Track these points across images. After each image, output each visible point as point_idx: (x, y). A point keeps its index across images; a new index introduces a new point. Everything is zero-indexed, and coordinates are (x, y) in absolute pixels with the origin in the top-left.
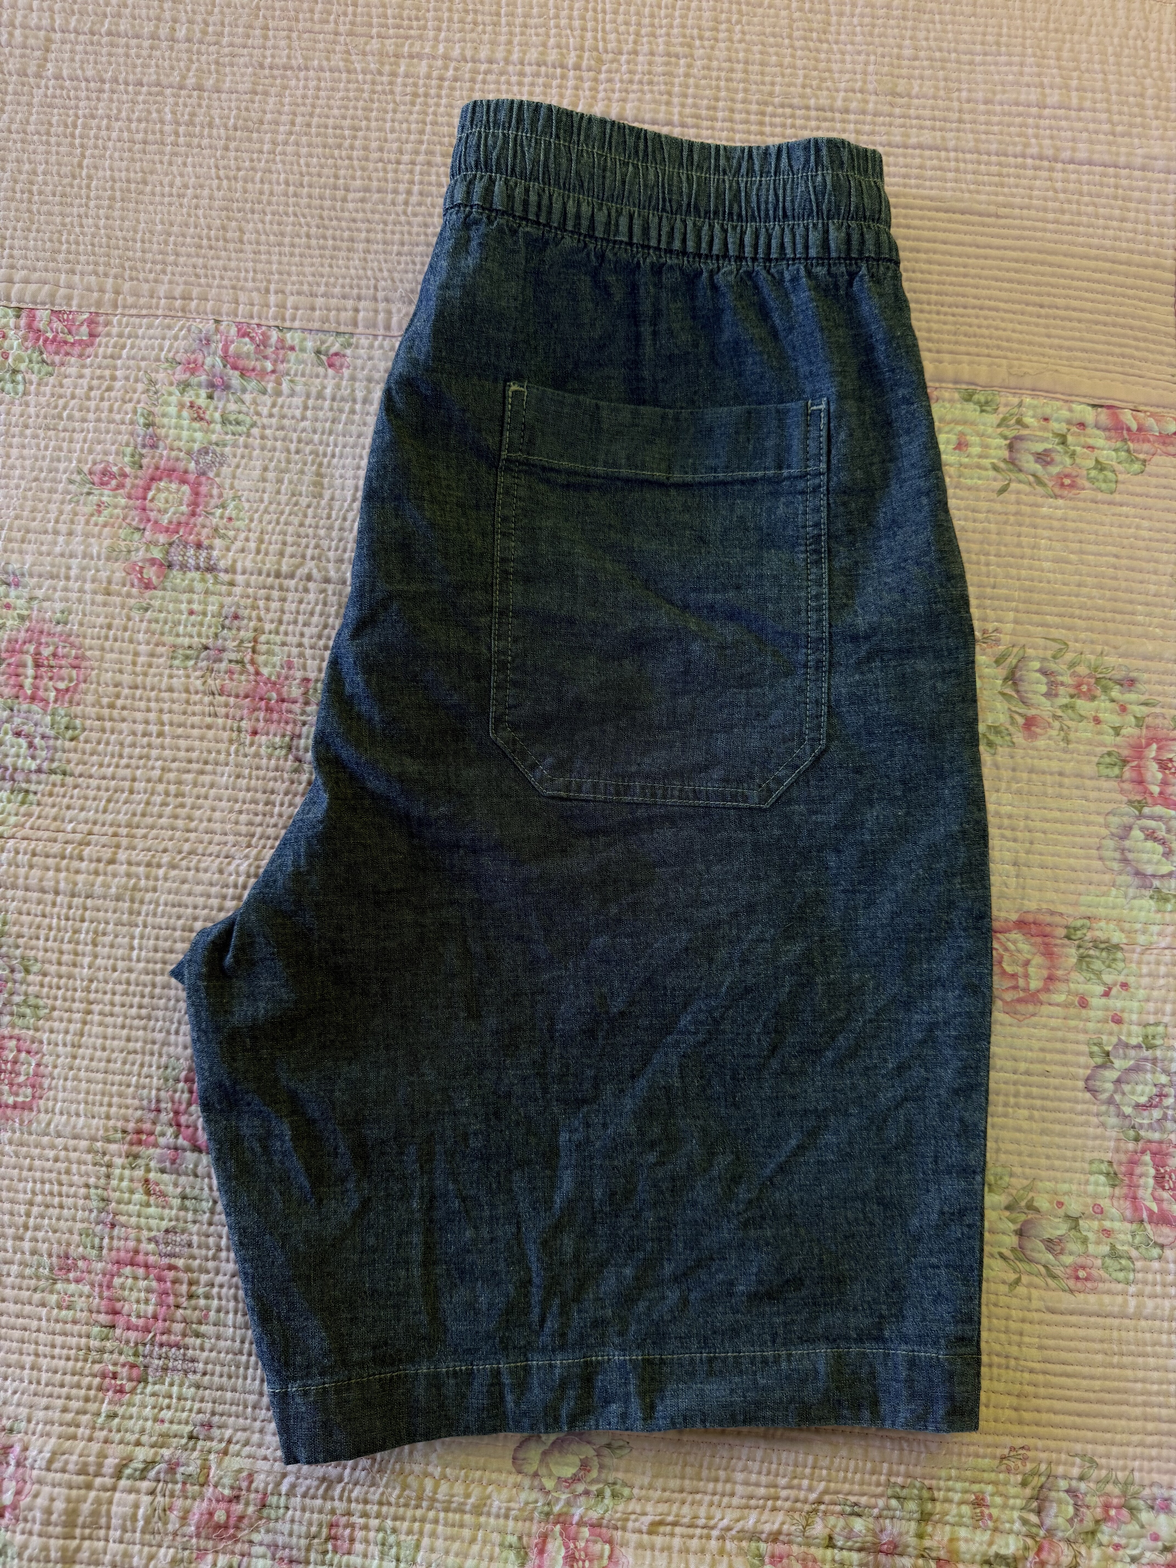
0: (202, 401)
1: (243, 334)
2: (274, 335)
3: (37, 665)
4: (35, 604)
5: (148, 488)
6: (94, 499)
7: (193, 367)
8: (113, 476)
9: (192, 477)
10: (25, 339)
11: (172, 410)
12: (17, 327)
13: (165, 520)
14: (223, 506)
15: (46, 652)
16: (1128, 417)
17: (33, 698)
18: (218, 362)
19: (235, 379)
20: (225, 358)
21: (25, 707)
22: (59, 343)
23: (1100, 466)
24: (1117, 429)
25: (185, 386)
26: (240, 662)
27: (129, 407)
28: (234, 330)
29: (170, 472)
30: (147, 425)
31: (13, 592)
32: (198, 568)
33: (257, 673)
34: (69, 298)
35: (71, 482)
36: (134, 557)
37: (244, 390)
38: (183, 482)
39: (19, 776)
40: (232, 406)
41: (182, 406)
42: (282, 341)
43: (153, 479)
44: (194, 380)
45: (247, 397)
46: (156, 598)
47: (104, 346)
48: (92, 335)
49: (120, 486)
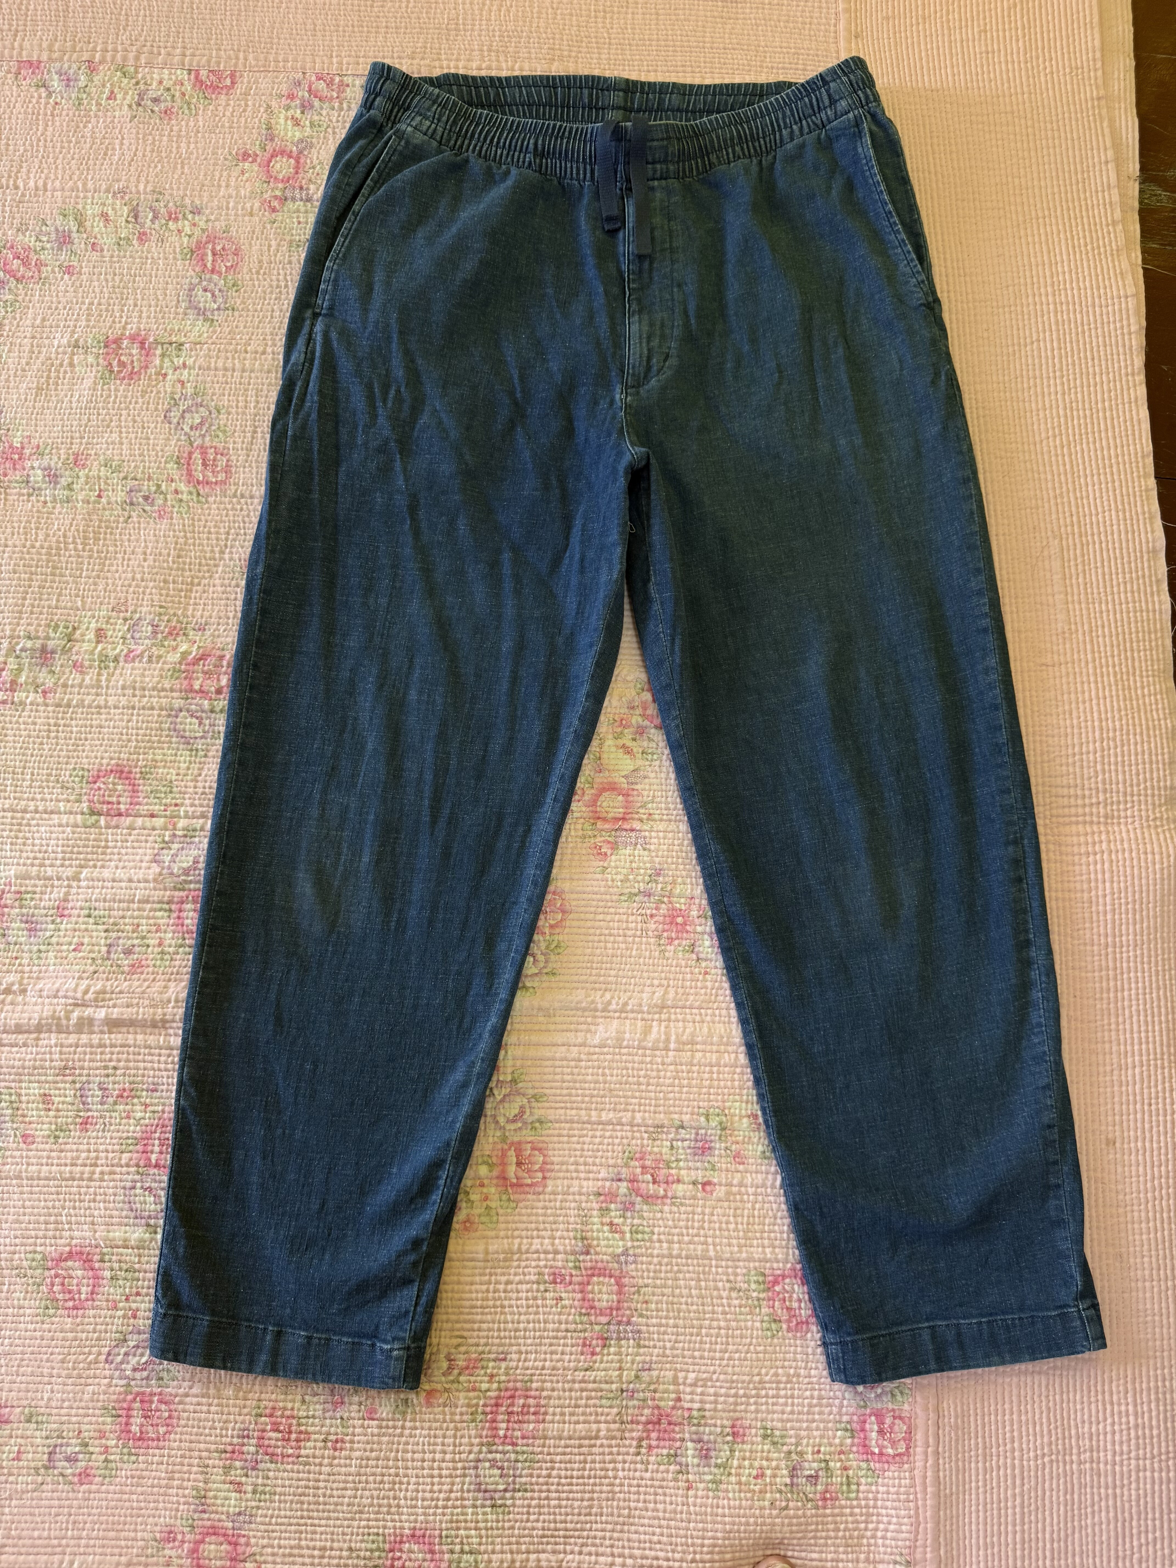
0: (298, 114)
1: (319, 79)
2: (337, 79)
3: (214, 254)
4: (210, 223)
5: (270, 161)
6: (239, 168)
7: (292, 97)
8: (249, 156)
9: (295, 154)
10: (194, 86)
11: (282, 121)
12: (189, 80)
13: (281, 177)
14: (313, 167)
15: (219, 247)
17: (213, 271)
18: (306, 94)
19: (316, 102)
20: (310, 91)
21: (208, 276)
22: (214, 88)
25: (288, 108)
27: (256, 120)
28: (314, 78)
29: (282, 153)
30: (268, 129)
31: (197, 217)
32: (301, 200)
34: (219, 63)
35: (226, 159)
36: (265, 196)
37: (322, 108)
38: (290, 157)
39: (208, 313)
40: (316, 118)
41: (287, 119)
42: (341, 79)
43: (272, 156)
44: (293, 104)
45: (324, 112)
46: (279, 216)
47: (240, 88)
48: (233, 83)
49: (254, 161)
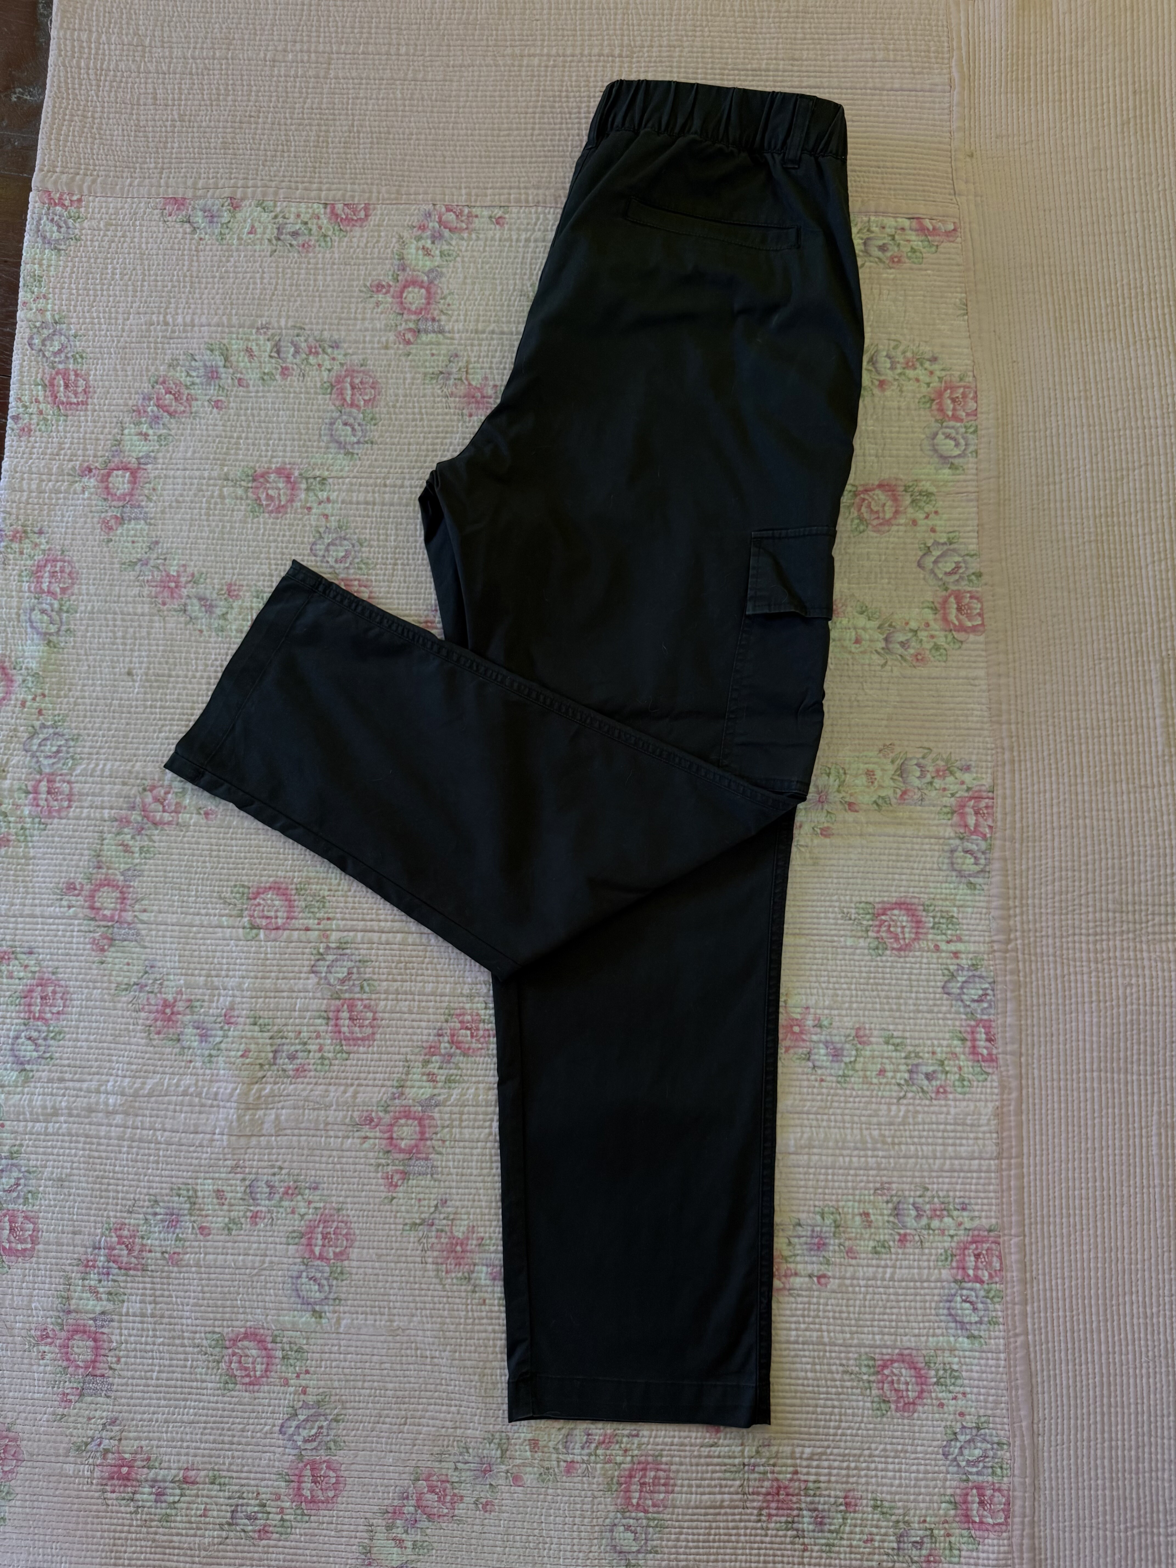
0: (429, 245)
1: (448, 210)
2: (466, 210)
3: (353, 388)
4: (348, 357)
5: (402, 292)
6: (374, 299)
7: (423, 228)
8: (383, 287)
9: (426, 284)
10: (330, 219)
11: (413, 251)
12: (325, 213)
13: (414, 308)
14: (444, 298)
15: (357, 381)
16: (928, 224)
17: (352, 405)
18: (437, 225)
19: (446, 233)
20: (440, 222)
21: (348, 410)
22: (348, 220)
23: (913, 251)
24: (922, 230)
25: (419, 238)
26: (460, 379)
27: (389, 250)
28: (444, 209)
29: (414, 283)
30: (400, 259)
31: (336, 352)
32: (434, 332)
33: (470, 384)
34: (353, 197)
35: (361, 291)
36: (399, 328)
37: (452, 239)
38: (422, 287)
39: (349, 447)
40: (446, 247)
41: (418, 249)
42: (470, 212)
43: (405, 287)
44: (424, 235)
45: (454, 243)
46: (413, 348)
47: (373, 220)
48: (366, 216)
49: (388, 292)
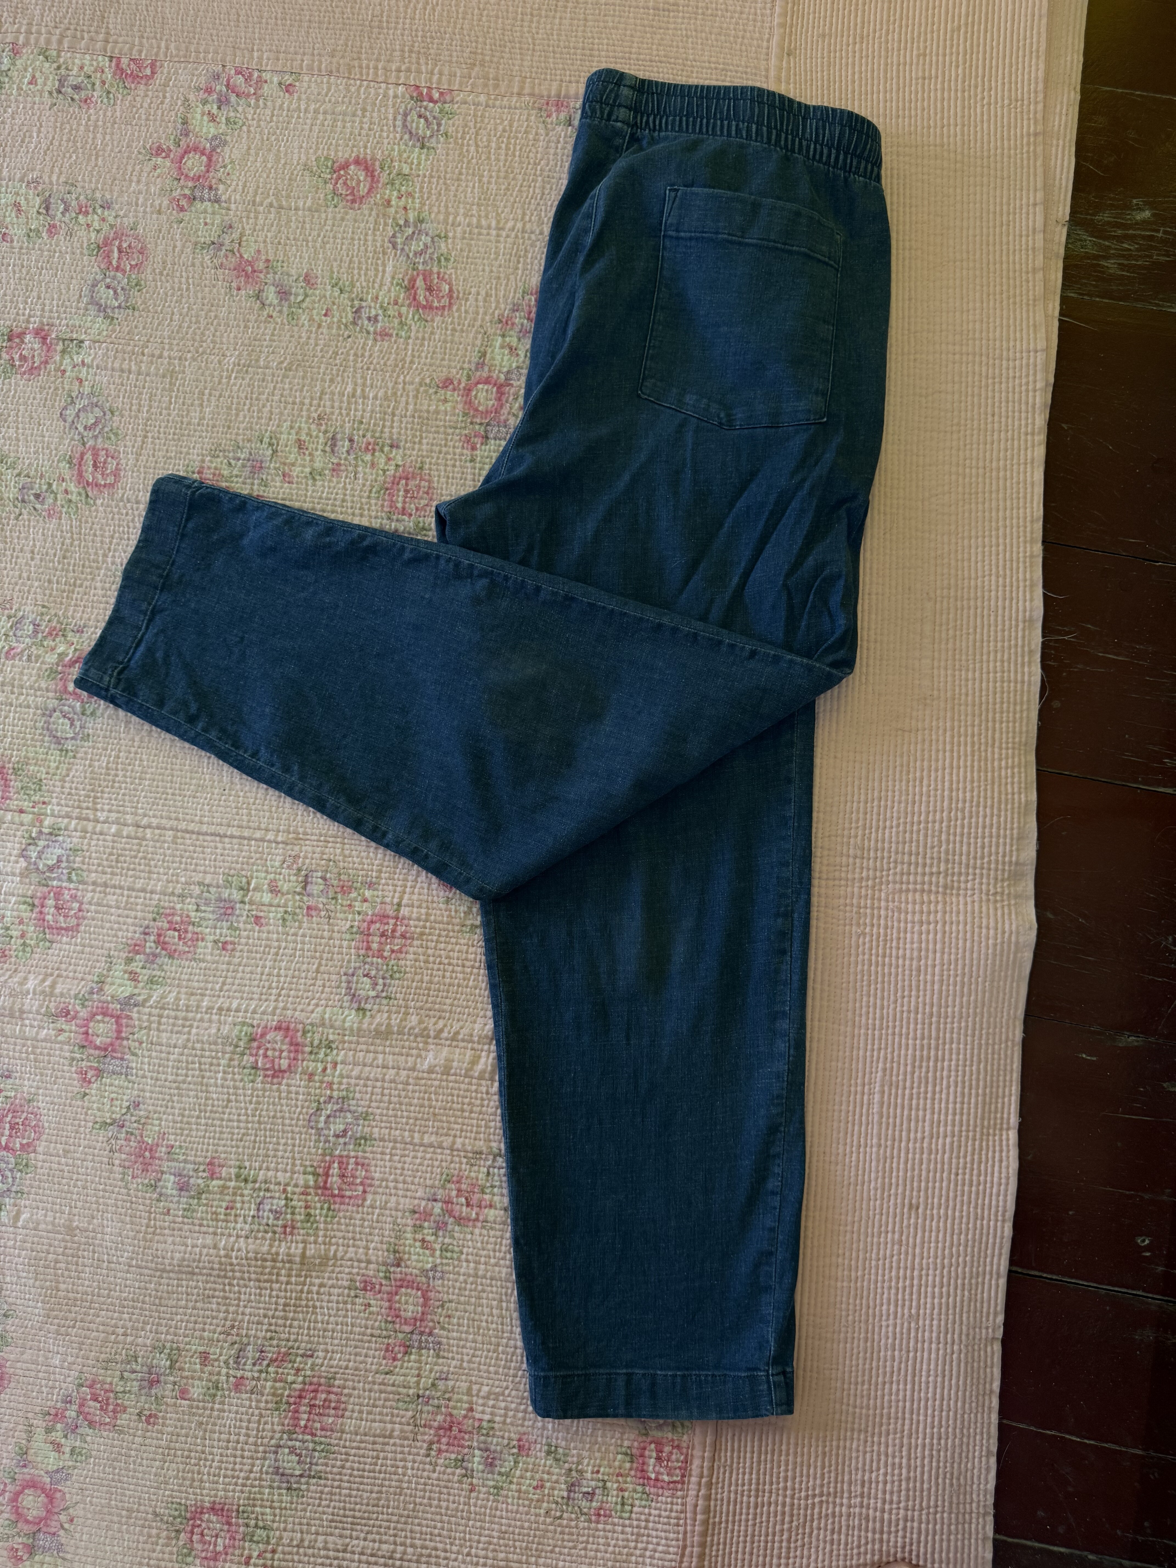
0: (215, 111)
1: (238, 73)
2: (256, 74)
3: (120, 251)
4: (119, 219)
5: (182, 157)
6: (152, 163)
7: (210, 91)
8: (163, 150)
9: (207, 152)
10: (115, 74)
11: (198, 116)
12: (110, 67)
13: (192, 174)
14: (225, 167)
15: (125, 244)
17: (117, 269)
18: (224, 89)
19: (233, 98)
20: (228, 85)
21: (112, 273)
22: (134, 77)
25: (205, 102)
26: (232, 251)
27: (173, 113)
28: (233, 71)
29: (196, 149)
30: (184, 124)
31: (106, 212)
32: (210, 200)
33: (241, 257)
34: (140, 52)
35: (140, 153)
36: (174, 194)
37: (238, 105)
38: (203, 154)
39: (109, 310)
40: (232, 114)
41: (203, 114)
42: (259, 77)
43: (185, 152)
44: (210, 99)
45: (240, 109)
46: (186, 216)
47: (159, 79)
48: (153, 72)
49: (167, 156)
